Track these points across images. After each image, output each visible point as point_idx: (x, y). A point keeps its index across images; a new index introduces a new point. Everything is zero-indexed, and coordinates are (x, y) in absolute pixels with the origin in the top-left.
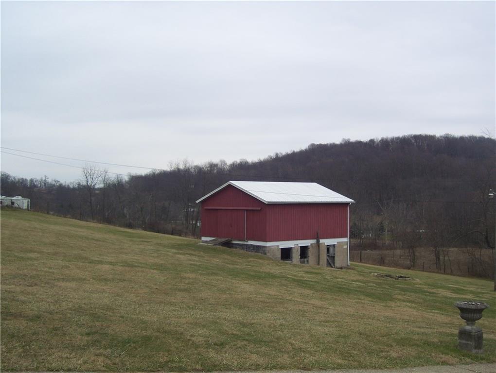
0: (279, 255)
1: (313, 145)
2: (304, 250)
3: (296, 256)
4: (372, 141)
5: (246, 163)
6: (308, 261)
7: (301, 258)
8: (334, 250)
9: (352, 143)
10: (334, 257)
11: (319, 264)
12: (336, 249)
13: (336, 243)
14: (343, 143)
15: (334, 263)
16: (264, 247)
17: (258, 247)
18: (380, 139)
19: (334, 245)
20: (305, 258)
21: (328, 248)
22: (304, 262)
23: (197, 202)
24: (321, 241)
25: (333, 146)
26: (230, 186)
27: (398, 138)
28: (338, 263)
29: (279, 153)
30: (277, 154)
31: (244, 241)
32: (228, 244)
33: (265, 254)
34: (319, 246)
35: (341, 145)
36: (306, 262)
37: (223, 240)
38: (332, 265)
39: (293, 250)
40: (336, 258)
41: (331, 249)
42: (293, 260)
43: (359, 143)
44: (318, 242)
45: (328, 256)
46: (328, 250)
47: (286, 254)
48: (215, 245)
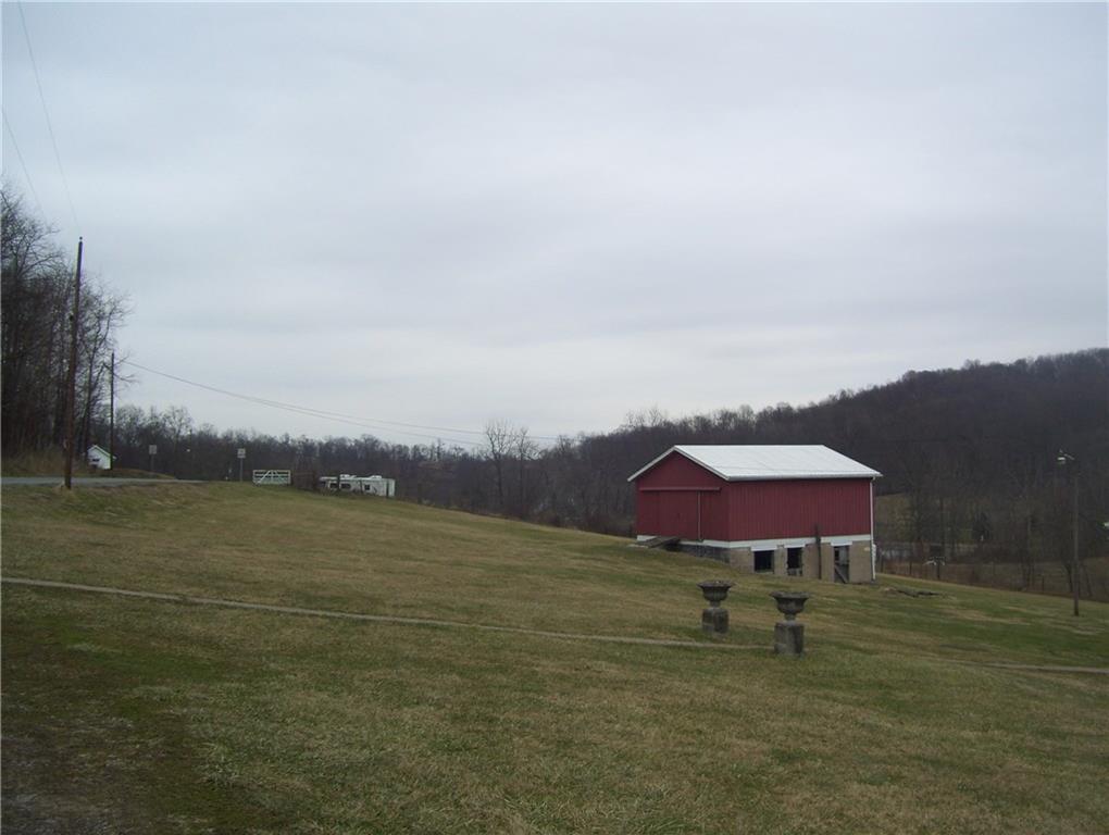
0: (751, 562)
1: (911, 373)
2: (794, 556)
3: (781, 564)
4: (1021, 363)
5: (789, 409)
6: (801, 572)
7: (790, 567)
8: (848, 555)
9: (983, 368)
10: (847, 566)
11: (820, 578)
12: (851, 552)
13: (850, 544)
14: (967, 368)
15: (848, 578)
16: (725, 549)
17: (718, 550)
18: (1035, 359)
19: (847, 547)
20: (798, 566)
21: (837, 550)
22: (795, 574)
23: (629, 480)
24: (824, 540)
25: (948, 375)
26: (676, 453)
27: (1070, 357)
28: (855, 574)
29: (845, 389)
30: (843, 393)
31: (697, 540)
32: (673, 546)
33: (727, 561)
34: (819, 548)
35: (963, 374)
36: (798, 574)
37: (667, 539)
38: (845, 579)
39: (776, 555)
40: (851, 568)
41: (842, 554)
42: (776, 570)
43: (996, 368)
44: (818, 541)
45: (838, 564)
46: (837, 554)
47: (763, 561)
48: (653, 547)
